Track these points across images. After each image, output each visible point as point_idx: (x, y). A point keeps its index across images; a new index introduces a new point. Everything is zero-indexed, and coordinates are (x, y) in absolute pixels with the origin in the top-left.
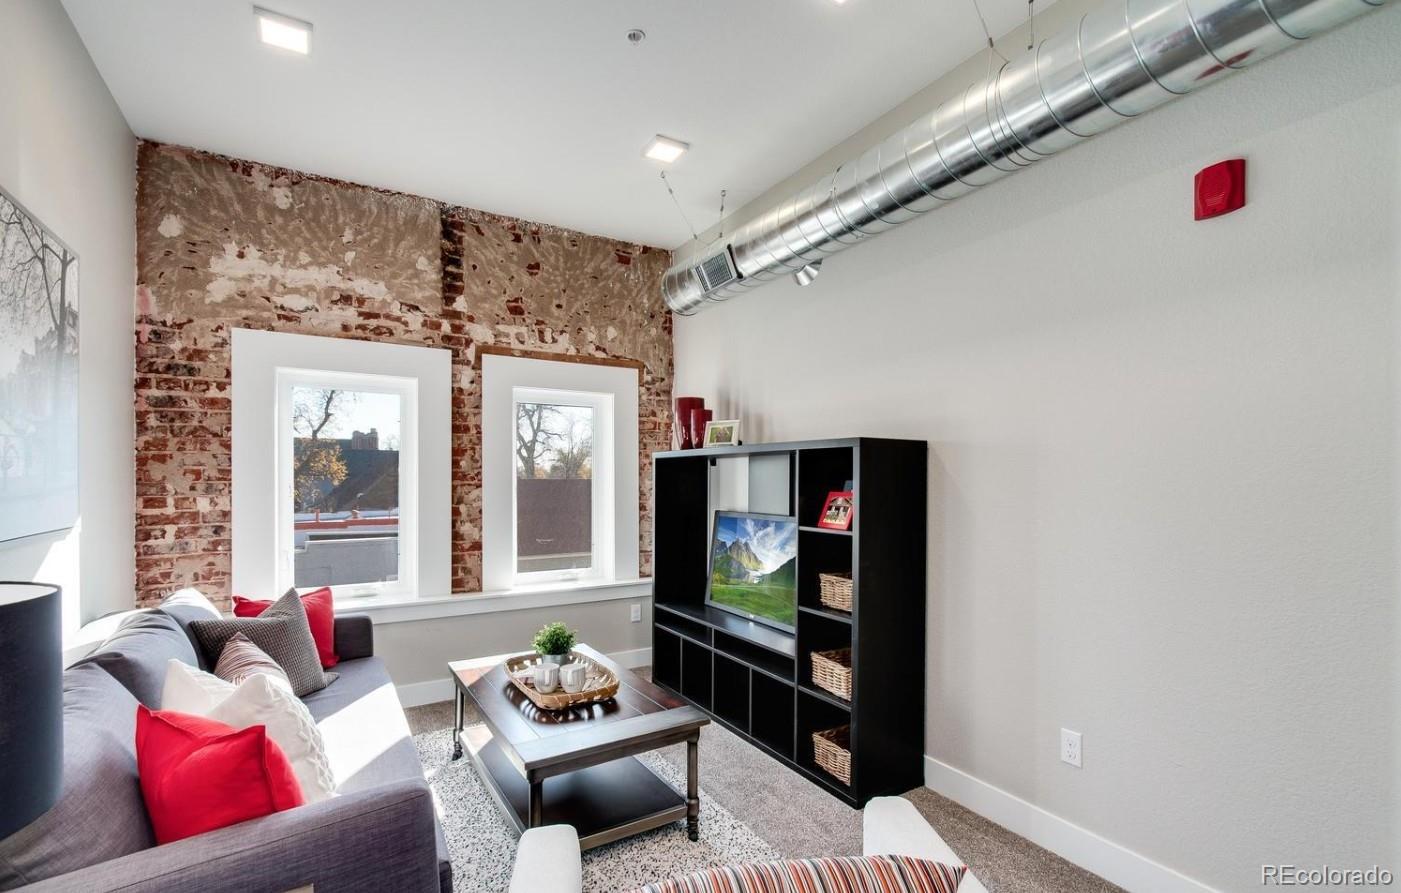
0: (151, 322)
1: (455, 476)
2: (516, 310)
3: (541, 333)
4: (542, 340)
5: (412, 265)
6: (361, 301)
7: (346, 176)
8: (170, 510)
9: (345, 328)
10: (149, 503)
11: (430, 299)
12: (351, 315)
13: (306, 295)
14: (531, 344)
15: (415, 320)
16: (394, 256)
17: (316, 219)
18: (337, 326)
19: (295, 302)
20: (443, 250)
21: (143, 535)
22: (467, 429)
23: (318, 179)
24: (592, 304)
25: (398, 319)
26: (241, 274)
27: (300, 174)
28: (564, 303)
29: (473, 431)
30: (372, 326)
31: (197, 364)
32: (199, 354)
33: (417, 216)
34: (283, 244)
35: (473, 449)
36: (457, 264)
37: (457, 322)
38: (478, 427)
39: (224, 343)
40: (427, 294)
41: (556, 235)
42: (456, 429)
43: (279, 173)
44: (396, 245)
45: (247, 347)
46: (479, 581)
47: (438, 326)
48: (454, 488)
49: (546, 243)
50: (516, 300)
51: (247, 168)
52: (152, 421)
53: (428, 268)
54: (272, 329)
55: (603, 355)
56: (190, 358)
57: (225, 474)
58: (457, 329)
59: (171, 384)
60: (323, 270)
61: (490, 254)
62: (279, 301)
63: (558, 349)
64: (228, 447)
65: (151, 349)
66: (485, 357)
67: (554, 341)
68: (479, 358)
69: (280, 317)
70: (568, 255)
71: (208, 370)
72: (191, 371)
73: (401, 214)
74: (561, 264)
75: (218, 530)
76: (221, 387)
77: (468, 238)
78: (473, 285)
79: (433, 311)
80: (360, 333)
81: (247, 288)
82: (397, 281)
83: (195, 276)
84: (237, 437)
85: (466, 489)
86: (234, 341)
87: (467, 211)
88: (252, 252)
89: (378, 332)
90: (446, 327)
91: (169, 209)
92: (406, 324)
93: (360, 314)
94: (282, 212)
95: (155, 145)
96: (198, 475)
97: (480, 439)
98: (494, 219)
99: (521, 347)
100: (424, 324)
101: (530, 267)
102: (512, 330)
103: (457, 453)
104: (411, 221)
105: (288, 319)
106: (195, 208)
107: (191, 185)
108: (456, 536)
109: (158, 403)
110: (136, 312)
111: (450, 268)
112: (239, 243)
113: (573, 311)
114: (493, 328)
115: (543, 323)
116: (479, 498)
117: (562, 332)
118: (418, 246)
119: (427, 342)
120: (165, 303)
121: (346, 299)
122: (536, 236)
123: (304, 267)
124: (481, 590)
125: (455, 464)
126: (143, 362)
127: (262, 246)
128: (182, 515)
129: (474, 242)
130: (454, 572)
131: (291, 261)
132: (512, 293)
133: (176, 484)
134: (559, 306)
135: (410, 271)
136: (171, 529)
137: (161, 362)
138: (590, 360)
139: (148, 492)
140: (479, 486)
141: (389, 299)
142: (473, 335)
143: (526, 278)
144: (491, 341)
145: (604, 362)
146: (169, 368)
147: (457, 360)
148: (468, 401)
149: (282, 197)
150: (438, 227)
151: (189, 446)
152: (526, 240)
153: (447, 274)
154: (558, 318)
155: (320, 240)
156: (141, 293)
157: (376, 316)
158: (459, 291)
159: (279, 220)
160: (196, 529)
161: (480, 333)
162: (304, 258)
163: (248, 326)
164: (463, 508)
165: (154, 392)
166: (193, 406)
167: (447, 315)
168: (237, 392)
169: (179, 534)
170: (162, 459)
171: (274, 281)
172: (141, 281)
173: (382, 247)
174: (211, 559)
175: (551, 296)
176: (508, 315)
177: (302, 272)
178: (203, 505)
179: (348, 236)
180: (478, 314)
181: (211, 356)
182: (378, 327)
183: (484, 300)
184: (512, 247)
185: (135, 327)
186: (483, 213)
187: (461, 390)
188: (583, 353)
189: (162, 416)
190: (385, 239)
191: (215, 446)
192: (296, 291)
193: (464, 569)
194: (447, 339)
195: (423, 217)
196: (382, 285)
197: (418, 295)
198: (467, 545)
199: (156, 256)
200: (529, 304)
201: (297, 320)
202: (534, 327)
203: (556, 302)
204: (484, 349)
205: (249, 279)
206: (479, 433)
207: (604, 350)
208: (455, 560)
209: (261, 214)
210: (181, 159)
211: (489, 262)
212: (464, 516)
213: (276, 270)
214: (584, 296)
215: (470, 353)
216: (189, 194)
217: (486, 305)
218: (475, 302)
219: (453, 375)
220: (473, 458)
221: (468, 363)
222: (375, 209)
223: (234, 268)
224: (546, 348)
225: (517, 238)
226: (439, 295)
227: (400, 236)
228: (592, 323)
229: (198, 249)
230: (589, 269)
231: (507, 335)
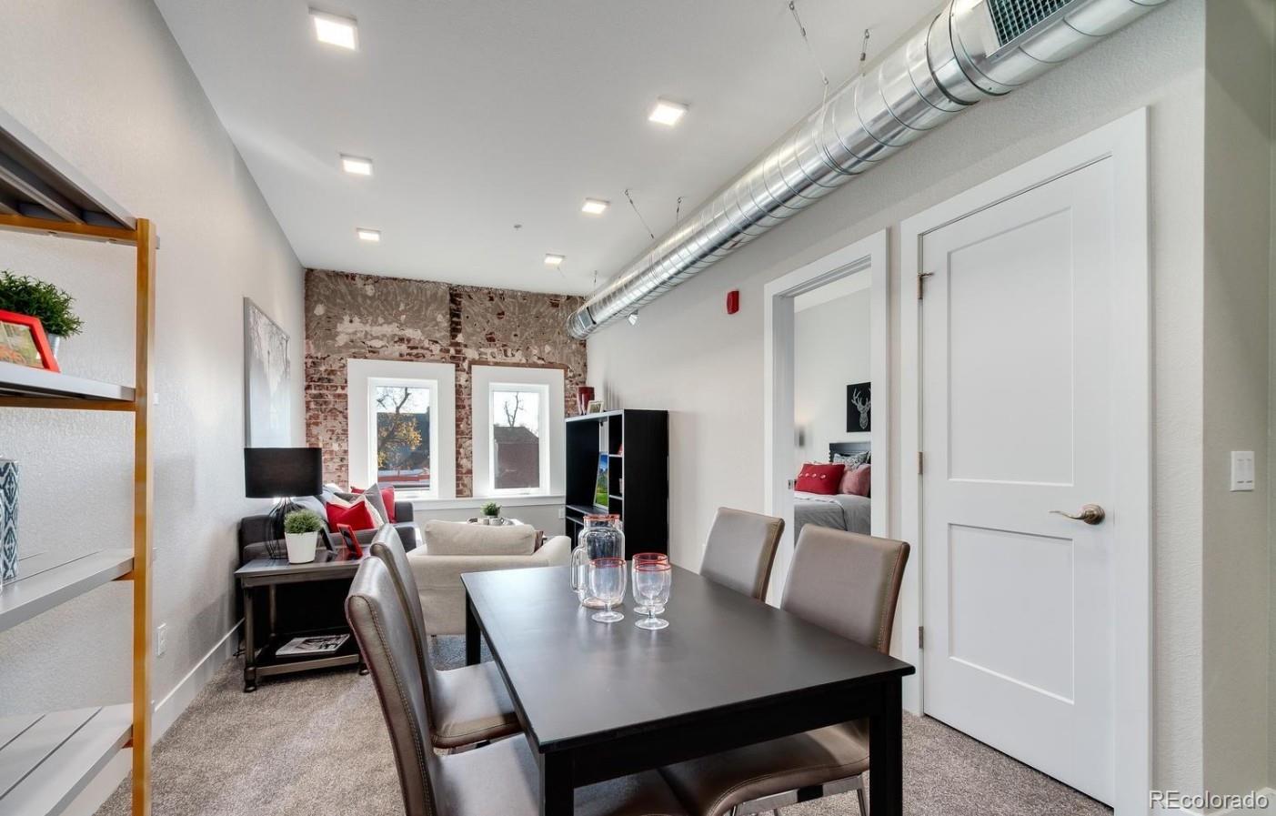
0: (311, 357)
1: (457, 433)
2: (491, 340)
3: (505, 351)
4: (506, 356)
5: (435, 319)
6: (409, 340)
7: (401, 276)
9: (401, 355)
11: (444, 337)
12: (404, 348)
13: (382, 340)
14: (500, 358)
15: (436, 349)
16: (425, 315)
17: (386, 300)
18: (397, 354)
19: (377, 344)
20: (451, 310)
22: (464, 407)
23: (387, 278)
24: (535, 333)
25: (428, 349)
26: (351, 331)
27: (378, 277)
28: (518, 333)
29: (467, 408)
30: (414, 353)
31: (332, 377)
32: (332, 372)
33: (437, 293)
34: (370, 314)
35: (467, 418)
36: (458, 316)
37: (458, 348)
38: (470, 406)
39: (344, 366)
40: (443, 334)
41: (513, 294)
42: (458, 407)
43: (368, 277)
44: (427, 309)
45: (355, 367)
46: (471, 491)
47: (448, 351)
48: (457, 440)
49: (507, 300)
50: (491, 334)
51: (353, 277)
52: (312, 405)
53: (443, 320)
54: (366, 358)
55: (542, 362)
56: (329, 374)
57: (345, 432)
58: (458, 352)
59: (319, 387)
60: (391, 326)
62: (369, 343)
63: (515, 360)
64: (346, 418)
65: (312, 371)
66: (473, 366)
67: (513, 356)
68: (470, 368)
69: (370, 352)
70: (521, 306)
71: (337, 380)
72: (329, 381)
73: (429, 293)
74: (517, 311)
75: (342, 460)
76: (343, 388)
77: (464, 302)
78: (466, 327)
79: (445, 343)
80: (408, 357)
81: (354, 338)
82: (427, 329)
83: (331, 334)
84: (350, 412)
85: (464, 440)
86: (349, 365)
87: (463, 287)
88: (356, 319)
89: (417, 356)
90: (452, 351)
91: (320, 302)
92: (431, 351)
93: (408, 347)
94: (370, 298)
95: (312, 270)
96: (333, 432)
97: (471, 412)
98: (479, 289)
99: (494, 360)
100: (441, 350)
101: (499, 314)
102: (489, 351)
103: (458, 420)
104: (434, 295)
105: (374, 352)
106: (329, 300)
107: (328, 288)
108: (458, 466)
109: (315, 397)
110: (305, 353)
111: (455, 319)
112: (350, 315)
113: (524, 337)
114: (477, 350)
115: (505, 345)
116: (471, 445)
117: (517, 350)
118: (437, 309)
119: (443, 360)
120: (318, 348)
121: (401, 340)
122: (502, 296)
123: (381, 325)
124: (472, 496)
125: (457, 426)
126: (309, 377)
127: (361, 316)
128: (326, 452)
129: (467, 304)
130: (458, 485)
131: (375, 323)
132: (488, 329)
133: (323, 436)
134: (515, 335)
135: (434, 322)
137: (316, 377)
138: (535, 365)
139: (311, 440)
140: (471, 439)
141: (422, 338)
142: (467, 355)
143: (496, 321)
144: (477, 357)
145: (543, 366)
146: (319, 379)
147: (458, 368)
148: (465, 392)
149: (370, 290)
150: (448, 297)
151: (329, 418)
152: (496, 299)
153: (453, 322)
154: (515, 342)
155: (388, 310)
156: (307, 343)
157: (417, 348)
158: (459, 331)
159: (369, 302)
160: (332, 459)
161: (471, 353)
162: (381, 320)
163: (355, 357)
164: (462, 450)
165: (313, 392)
166: (330, 398)
167: (453, 345)
168: (350, 391)
169: (325, 461)
170: (316, 424)
171: (366, 333)
172: (307, 337)
173: (419, 311)
174: (339, 474)
175: (511, 330)
176: (486, 343)
177: (379, 328)
178: (335, 447)
179: (402, 307)
180: (469, 343)
181: (339, 373)
182: (417, 354)
183: (473, 335)
184: (489, 304)
185: (305, 360)
186: (472, 287)
187: (460, 386)
188: (530, 361)
189: (317, 403)
190: (421, 307)
191: (340, 418)
192: (377, 338)
193: (463, 484)
194: (453, 357)
195: (440, 294)
196: (419, 331)
197: (437, 335)
198: (464, 471)
199: (313, 325)
200: (498, 335)
201: (378, 352)
202: (501, 348)
203: (514, 333)
204: (473, 362)
205: (355, 333)
206: (471, 409)
207: (543, 360)
208: (458, 479)
209: (360, 300)
210: (324, 276)
211: (476, 314)
212: (462, 455)
213: (368, 328)
214: (531, 328)
215: (465, 365)
216: (327, 293)
217: (474, 338)
218: (468, 336)
219: (456, 378)
220: (467, 423)
221: (464, 370)
222: (415, 291)
223: (348, 328)
224: (510, 360)
225: (491, 299)
226: (448, 334)
227: (428, 304)
228: (536, 343)
229: (331, 320)
230: (534, 312)
231: (486, 354)
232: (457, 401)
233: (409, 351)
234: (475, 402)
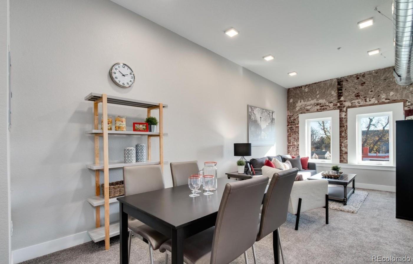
0: (289, 116)
1: (340, 137)
2: (358, 96)
3: (365, 99)
4: (366, 101)
5: (331, 94)
6: (320, 104)
7: (317, 81)
8: (291, 144)
9: (317, 110)
10: (289, 143)
11: (335, 100)
12: (318, 107)
13: (310, 106)
14: (362, 103)
15: (331, 105)
16: (327, 93)
17: (312, 91)
18: (316, 110)
19: (308, 108)
20: (338, 88)
21: (288, 148)
22: (344, 126)
23: (313, 84)
24: (384, 87)
25: (328, 106)
26: (300, 105)
27: (310, 85)
28: (373, 90)
29: (345, 127)
30: (323, 108)
31: (295, 121)
32: (295, 120)
33: (332, 83)
34: (307, 98)
35: (346, 131)
36: (341, 90)
37: (341, 103)
38: (347, 126)
39: (298, 117)
40: (334, 99)
41: (370, 73)
42: (340, 127)
43: (306, 85)
44: (327, 90)
45: (301, 116)
46: (347, 161)
47: (336, 105)
48: (340, 140)
49: (367, 76)
50: (358, 93)
51: (301, 87)
52: (289, 131)
53: (334, 93)
54: (305, 113)
55: (388, 101)
56: (294, 120)
57: (298, 138)
58: (341, 104)
59: (291, 125)
60: (314, 100)
61: (350, 85)
62: (306, 108)
63: (370, 103)
64: (298, 134)
65: (289, 120)
66: (348, 109)
67: (370, 101)
68: (347, 110)
69: (306, 111)
70: (374, 77)
71: (296, 122)
72: (294, 122)
73: (328, 84)
74: (372, 80)
75: (297, 147)
76: (298, 124)
77: (344, 83)
78: (345, 94)
79: (335, 102)
80: (320, 110)
81: (301, 107)
82: (327, 98)
83: (294, 107)
84: (300, 132)
85: (343, 140)
87: (344, 77)
88: (302, 101)
89: (324, 109)
90: (339, 104)
91: (291, 98)
92: (329, 106)
93: (320, 107)
94: (307, 92)
95: (289, 89)
96: (295, 138)
97: (347, 128)
98: (351, 76)
99: (360, 105)
100: (334, 105)
101: (362, 84)
102: (356, 101)
103: (341, 132)
104: (331, 85)
105: (308, 111)
106: (294, 97)
107: (294, 93)
108: (341, 150)
109: (290, 128)
110: (287, 115)
111: (340, 91)
112: (300, 100)
113: (376, 91)
114: (350, 102)
115: (366, 97)
116: (347, 142)
117: (372, 98)
118: (332, 89)
119: (334, 109)
120: (291, 112)
121: (318, 104)
122: (363, 75)
123: (310, 101)
124: (347, 163)
125: (340, 134)
126: (288, 122)
127: (303, 99)
128: (293, 145)
129: (346, 84)
130: (340, 158)
131: (308, 100)
132: (356, 92)
133: (292, 140)
134: (372, 91)
135: (330, 95)
136: (291, 147)
137: (290, 122)
138: (384, 103)
139: (289, 141)
140: (347, 139)
141: (326, 102)
142: (345, 105)
143: (360, 87)
144: (350, 105)
145: (389, 103)
146: (291, 122)
147: (341, 111)
148: (344, 120)
149: (306, 90)
150: (337, 83)
151: (294, 134)
152: (360, 78)
153: (339, 93)
154: (371, 94)
155: (312, 95)
156: (288, 112)
157: (323, 106)
158: (342, 96)
159: (306, 94)
160: (295, 147)
161: (347, 104)
162: (310, 99)
163: (302, 114)
164: (343, 144)
165: (289, 126)
166: (294, 128)
167: (338, 102)
168: (300, 125)
169: (293, 148)
170: (290, 136)
171: (305, 105)
172: (288, 110)
173: (324, 92)
174: (296, 152)
175: (368, 90)
176: (355, 98)
177: (310, 102)
178: (295, 143)
179: (318, 92)
180: (347, 99)
181: (297, 120)
182: (324, 108)
183: (348, 96)
184: (356, 81)
185: (287, 117)
186: (348, 76)
187: (342, 118)
188: (380, 101)
189: (290, 130)
190: (325, 90)
192: (309, 105)
193: (343, 158)
194: (339, 107)
195: (333, 83)
196: (324, 100)
197: (332, 100)
198: (344, 153)
199: (290, 106)
200: (362, 93)
201: (309, 111)
202: (363, 99)
203: (370, 90)
204: (349, 107)
205: (302, 106)
206: (347, 127)
207: (389, 99)
208: (340, 156)
209: (303, 94)
210: (293, 90)
211: (350, 87)
212: (343, 146)
213: (306, 103)
214: (380, 86)
215: (345, 109)
216: (294, 95)
217: (349, 97)
218: (346, 97)
219: (340, 115)
220: (345, 133)
221: (344, 111)
222: (323, 85)
223: (300, 104)
224: (367, 103)
225: (358, 78)
226: (337, 98)
227: (328, 89)
228: (384, 93)
229: (295, 103)
230: (382, 78)
231: (355, 103)
232: (340, 123)
233: (320, 108)
234: (349, 124)
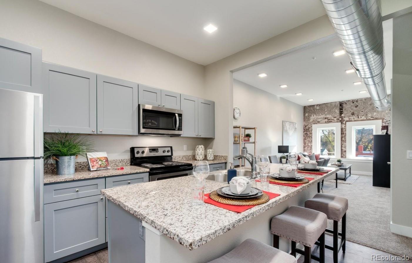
0: (305, 125)
1: (341, 141)
2: (353, 114)
3: (358, 117)
4: (358, 118)
5: (335, 112)
6: (328, 118)
7: (326, 103)
8: (306, 145)
9: (326, 122)
10: (305, 144)
12: (326, 120)
13: (321, 119)
14: (356, 119)
15: (335, 119)
16: (332, 111)
17: (322, 109)
18: (325, 122)
19: (319, 120)
20: (340, 108)
21: (304, 148)
22: (344, 134)
23: (322, 104)
24: (370, 109)
25: (333, 119)
26: (314, 118)
27: (320, 104)
28: (363, 111)
29: (345, 134)
30: (329, 121)
32: (309, 128)
33: (335, 105)
34: (318, 113)
36: (342, 109)
37: (342, 118)
38: (346, 133)
39: (312, 126)
41: (361, 100)
42: (342, 134)
43: (318, 105)
44: (333, 109)
45: (314, 126)
46: (346, 157)
47: (339, 119)
48: (341, 143)
49: (359, 102)
50: (353, 112)
51: (314, 106)
52: (305, 136)
53: (337, 111)
54: (317, 124)
55: (373, 118)
57: (312, 141)
58: (342, 119)
59: (307, 131)
60: (323, 115)
61: (348, 107)
62: (317, 120)
65: (305, 128)
66: (347, 122)
67: (361, 118)
68: (346, 123)
69: (318, 122)
70: (364, 102)
71: (310, 130)
72: (308, 130)
73: (333, 105)
74: (362, 104)
75: (311, 147)
76: (311, 131)
77: (344, 105)
78: (345, 112)
79: (338, 117)
80: (328, 122)
81: (314, 119)
82: (333, 114)
83: (309, 119)
84: (313, 137)
85: (343, 143)
86: (313, 126)
87: (344, 101)
88: (315, 115)
89: (330, 122)
90: (340, 119)
91: (307, 113)
95: (305, 107)
96: (309, 141)
98: (349, 101)
99: (354, 120)
100: (337, 119)
101: (356, 106)
103: (342, 137)
104: (335, 106)
106: (309, 112)
107: (308, 109)
108: (342, 150)
109: (305, 134)
110: (303, 124)
111: (341, 110)
112: (313, 115)
113: (365, 112)
114: (348, 118)
116: (346, 144)
117: (363, 116)
118: (336, 109)
119: (337, 122)
120: (306, 123)
121: (326, 118)
122: (357, 101)
125: (341, 139)
126: (304, 130)
127: (316, 114)
128: (307, 146)
130: (341, 155)
131: (319, 115)
132: (352, 111)
133: (307, 142)
134: (362, 112)
135: (335, 113)
136: (307, 147)
137: (306, 129)
138: (370, 120)
139: (305, 143)
140: (346, 142)
141: (331, 117)
143: (355, 109)
144: (348, 120)
145: (373, 120)
146: (307, 130)
147: (342, 123)
148: (344, 129)
149: (318, 108)
150: (339, 105)
151: (308, 138)
152: (355, 102)
153: (340, 111)
154: (362, 114)
155: (322, 112)
157: (330, 120)
158: (342, 113)
159: (318, 111)
160: (309, 147)
161: (346, 119)
162: (320, 114)
163: (314, 124)
164: (343, 145)
165: (305, 132)
166: (309, 134)
167: (340, 117)
168: (313, 132)
169: (307, 148)
170: (306, 140)
171: (317, 118)
172: (304, 121)
174: (310, 150)
175: (360, 110)
176: (351, 115)
178: (310, 145)
179: (326, 110)
183: (347, 114)
185: (303, 126)
186: (347, 101)
187: (343, 128)
188: (368, 118)
189: (306, 135)
190: (331, 109)
191: (311, 138)
193: (343, 155)
194: (340, 121)
196: (331, 115)
197: (336, 116)
198: (344, 151)
199: (305, 118)
200: (355, 112)
201: (320, 122)
202: (357, 116)
203: (361, 111)
204: (347, 121)
206: (346, 134)
207: (373, 117)
208: (341, 153)
209: (316, 111)
210: (308, 107)
211: (348, 108)
212: (343, 147)
213: (317, 117)
214: (368, 109)
215: (344, 122)
216: (308, 111)
217: (347, 115)
218: (345, 114)
219: (341, 126)
220: (345, 138)
221: (344, 124)
222: (330, 106)
223: (313, 117)
224: (359, 119)
225: (353, 103)
226: (339, 115)
227: (333, 108)
228: (370, 113)
229: (309, 116)
230: (369, 103)
231: (351, 118)
232: (341, 132)
233: (328, 121)
